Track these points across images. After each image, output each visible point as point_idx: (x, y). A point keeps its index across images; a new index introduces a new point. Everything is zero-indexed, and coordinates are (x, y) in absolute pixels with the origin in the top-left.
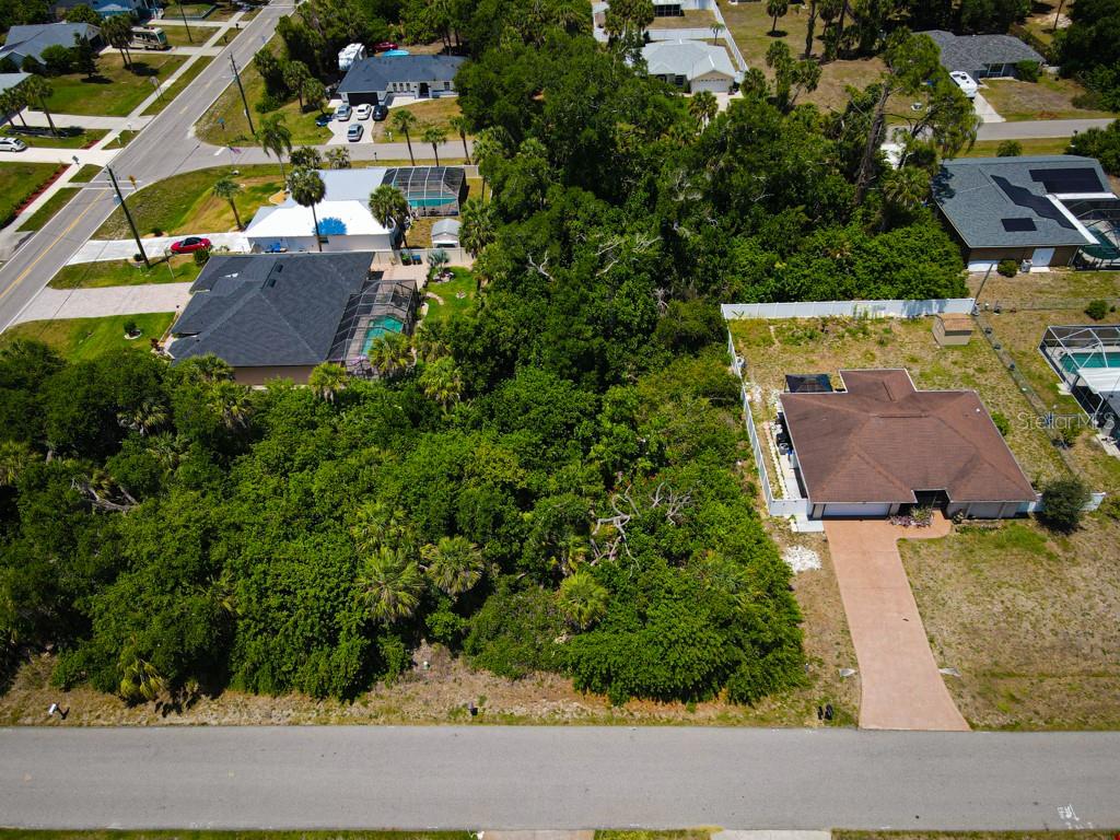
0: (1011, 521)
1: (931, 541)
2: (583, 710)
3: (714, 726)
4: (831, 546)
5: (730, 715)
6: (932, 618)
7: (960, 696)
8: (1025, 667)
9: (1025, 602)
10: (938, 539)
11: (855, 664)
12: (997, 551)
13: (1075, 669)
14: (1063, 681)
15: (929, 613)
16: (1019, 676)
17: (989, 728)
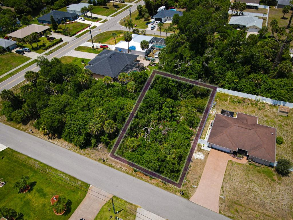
0: (267, 167)
1: (239, 164)
2: (127, 170)
3: (154, 185)
4: (209, 155)
5: (159, 184)
6: (226, 182)
7: (221, 204)
8: (246, 205)
9: (256, 188)
10: (241, 164)
11: (197, 185)
12: (257, 173)
13: (261, 211)
14: (255, 213)
15: (226, 181)
16: (243, 206)
17: (225, 215)
